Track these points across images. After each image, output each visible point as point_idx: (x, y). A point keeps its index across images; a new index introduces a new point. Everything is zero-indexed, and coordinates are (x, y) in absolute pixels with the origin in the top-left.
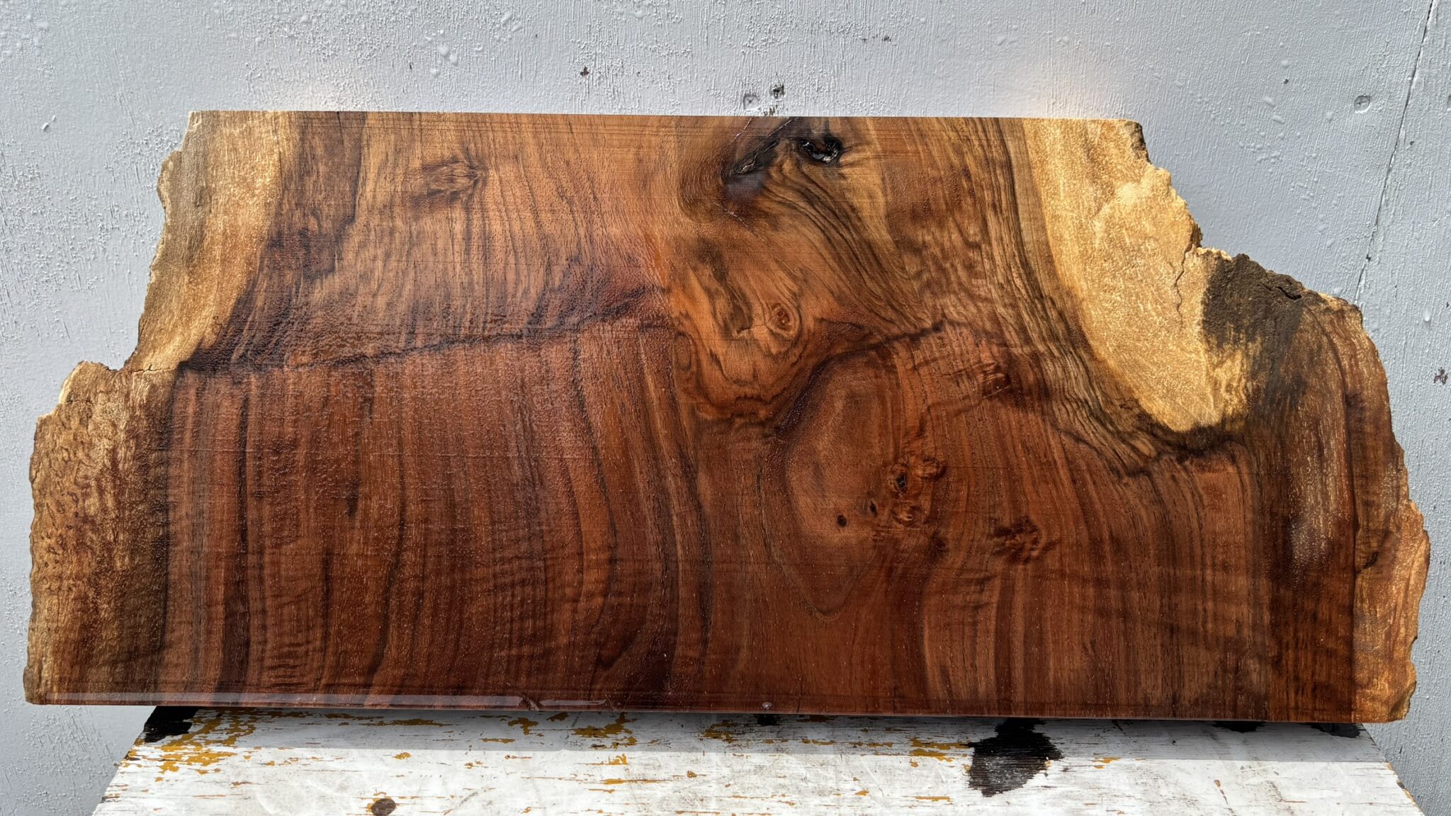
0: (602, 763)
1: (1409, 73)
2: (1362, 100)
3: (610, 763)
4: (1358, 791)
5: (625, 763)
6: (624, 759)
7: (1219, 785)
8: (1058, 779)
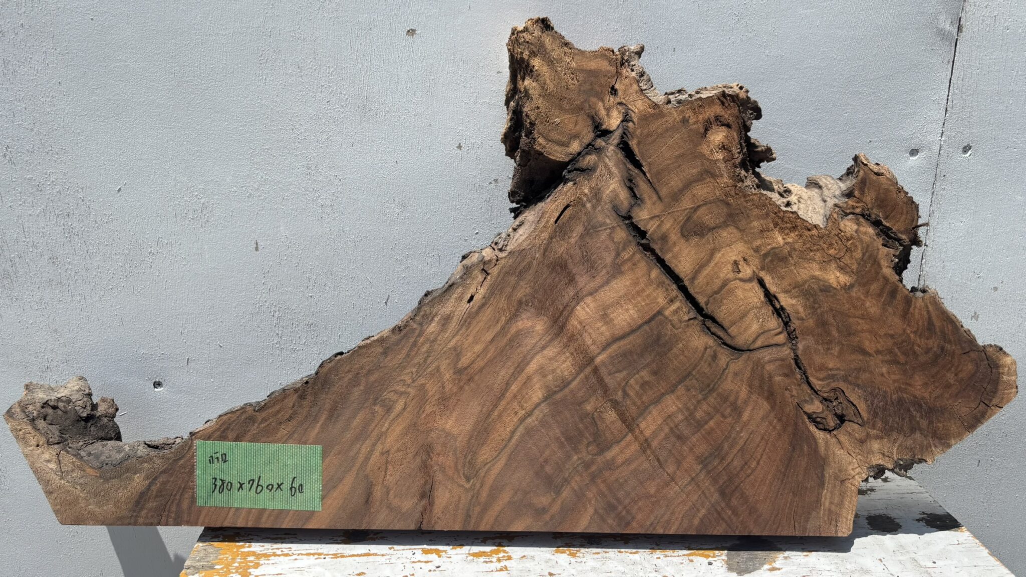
0: (492, 571)
1: (940, 135)
2: (914, 152)
3: (497, 571)
4: (966, 560)
5: (507, 570)
6: (506, 568)
7: (882, 562)
8: (782, 563)
